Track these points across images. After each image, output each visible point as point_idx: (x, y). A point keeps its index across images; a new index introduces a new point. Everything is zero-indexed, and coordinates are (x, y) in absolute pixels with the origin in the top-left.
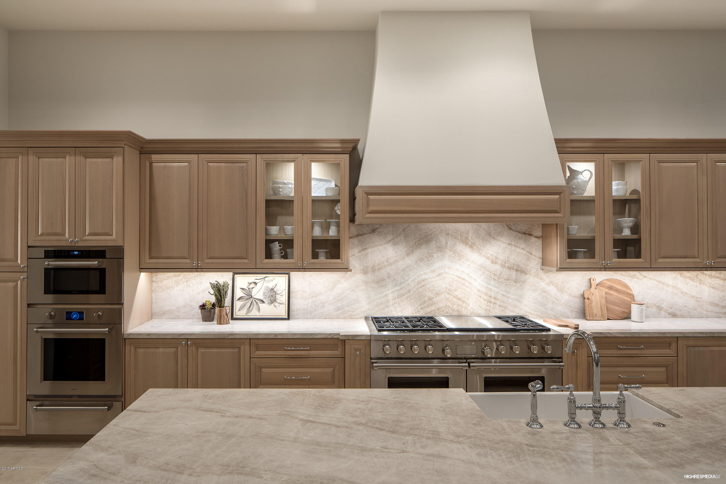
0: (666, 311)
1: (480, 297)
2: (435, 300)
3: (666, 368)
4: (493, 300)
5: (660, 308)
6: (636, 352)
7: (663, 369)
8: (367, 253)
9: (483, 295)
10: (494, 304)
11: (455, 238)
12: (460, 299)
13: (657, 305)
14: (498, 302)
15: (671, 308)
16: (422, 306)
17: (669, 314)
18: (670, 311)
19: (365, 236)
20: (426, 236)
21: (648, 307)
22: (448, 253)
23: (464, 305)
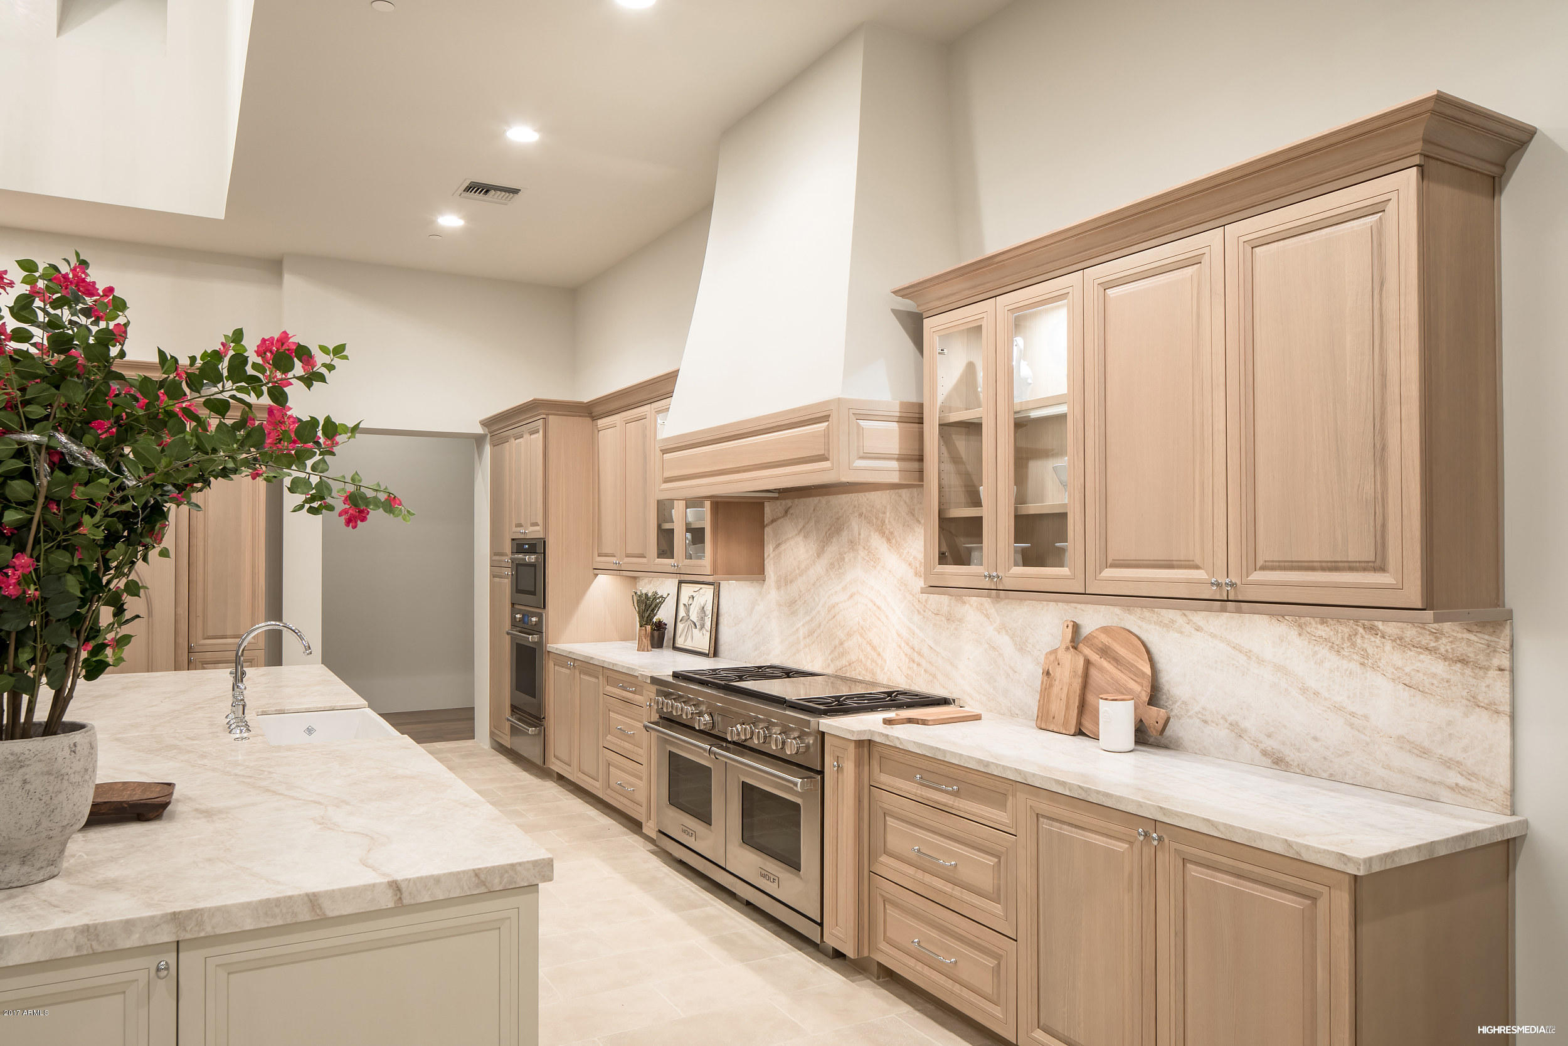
0: (1256, 743)
1: (900, 647)
2: (846, 645)
3: (996, 860)
4: (917, 658)
5: (1239, 732)
6: (945, 801)
7: (991, 861)
8: (780, 553)
9: (903, 644)
10: (919, 665)
11: (870, 522)
12: (874, 648)
13: (1230, 719)
14: (923, 663)
15: (1269, 736)
16: (832, 656)
17: (1265, 753)
18: (1270, 744)
19: (779, 521)
20: (838, 519)
21: (1206, 722)
22: (862, 553)
23: (880, 662)
